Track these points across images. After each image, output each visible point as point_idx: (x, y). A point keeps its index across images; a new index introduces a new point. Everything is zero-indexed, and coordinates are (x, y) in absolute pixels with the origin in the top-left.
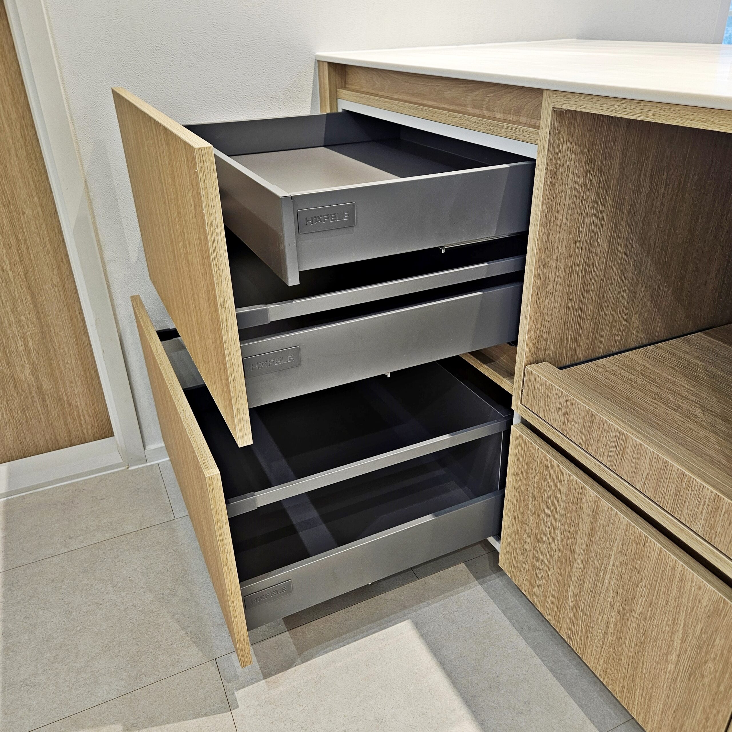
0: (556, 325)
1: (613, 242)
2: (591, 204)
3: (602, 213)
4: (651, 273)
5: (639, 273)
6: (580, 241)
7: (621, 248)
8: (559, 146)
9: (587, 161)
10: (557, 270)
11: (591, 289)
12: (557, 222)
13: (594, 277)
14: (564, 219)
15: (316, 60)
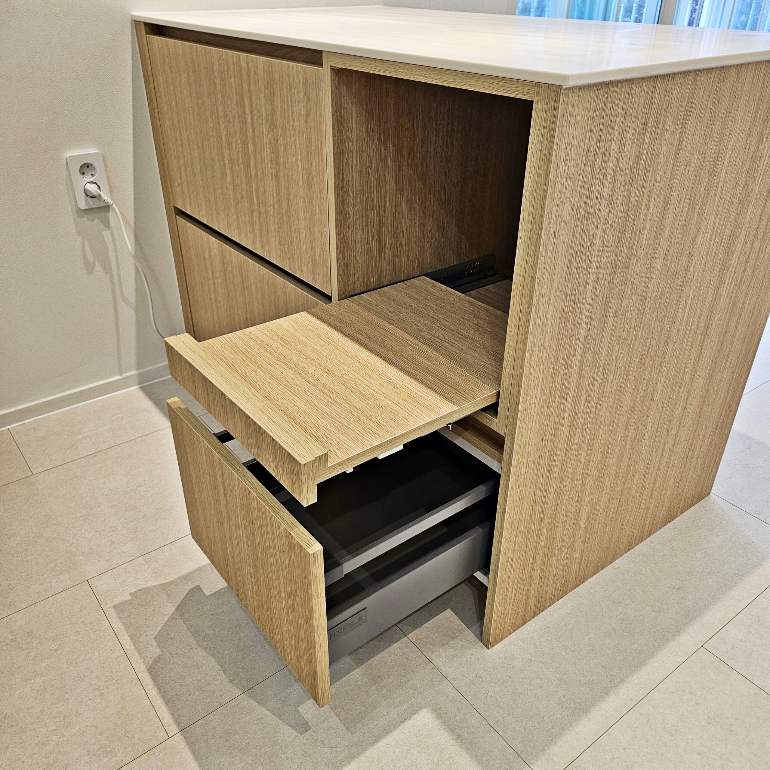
0: (361, 253)
1: (399, 181)
2: (375, 149)
3: (386, 157)
4: (435, 208)
5: (425, 208)
6: (371, 180)
7: (406, 187)
8: (341, 99)
9: (366, 112)
10: (354, 205)
11: (386, 222)
12: (349, 163)
13: (387, 212)
14: (354, 161)
15: (132, 20)
